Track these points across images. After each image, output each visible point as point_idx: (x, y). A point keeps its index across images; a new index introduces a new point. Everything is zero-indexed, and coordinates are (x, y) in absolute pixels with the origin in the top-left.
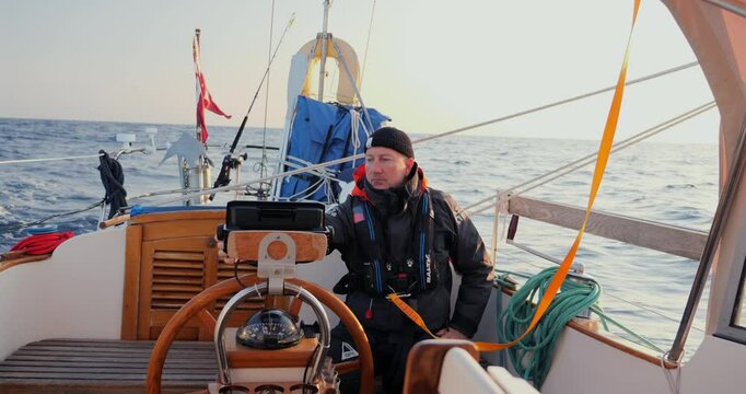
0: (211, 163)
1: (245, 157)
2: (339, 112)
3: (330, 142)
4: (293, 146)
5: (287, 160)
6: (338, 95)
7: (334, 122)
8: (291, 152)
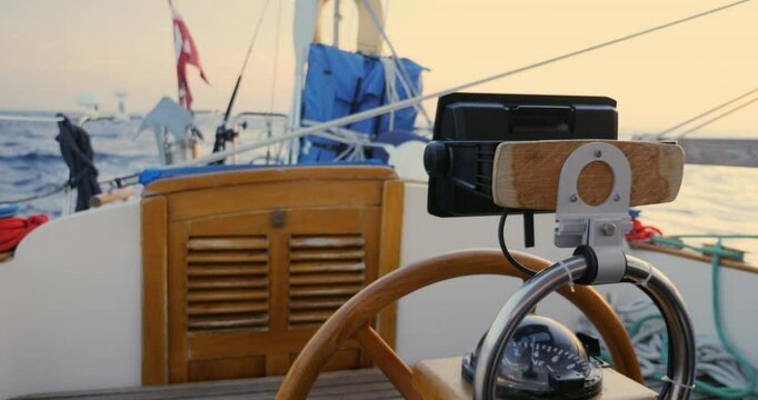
0: (200, 136)
1: (244, 126)
2: (366, 62)
3: (360, 98)
4: (308, 108)
5: (302, 125)
6: (359, 44)
7: (361, 74)
8: (306, 115)
